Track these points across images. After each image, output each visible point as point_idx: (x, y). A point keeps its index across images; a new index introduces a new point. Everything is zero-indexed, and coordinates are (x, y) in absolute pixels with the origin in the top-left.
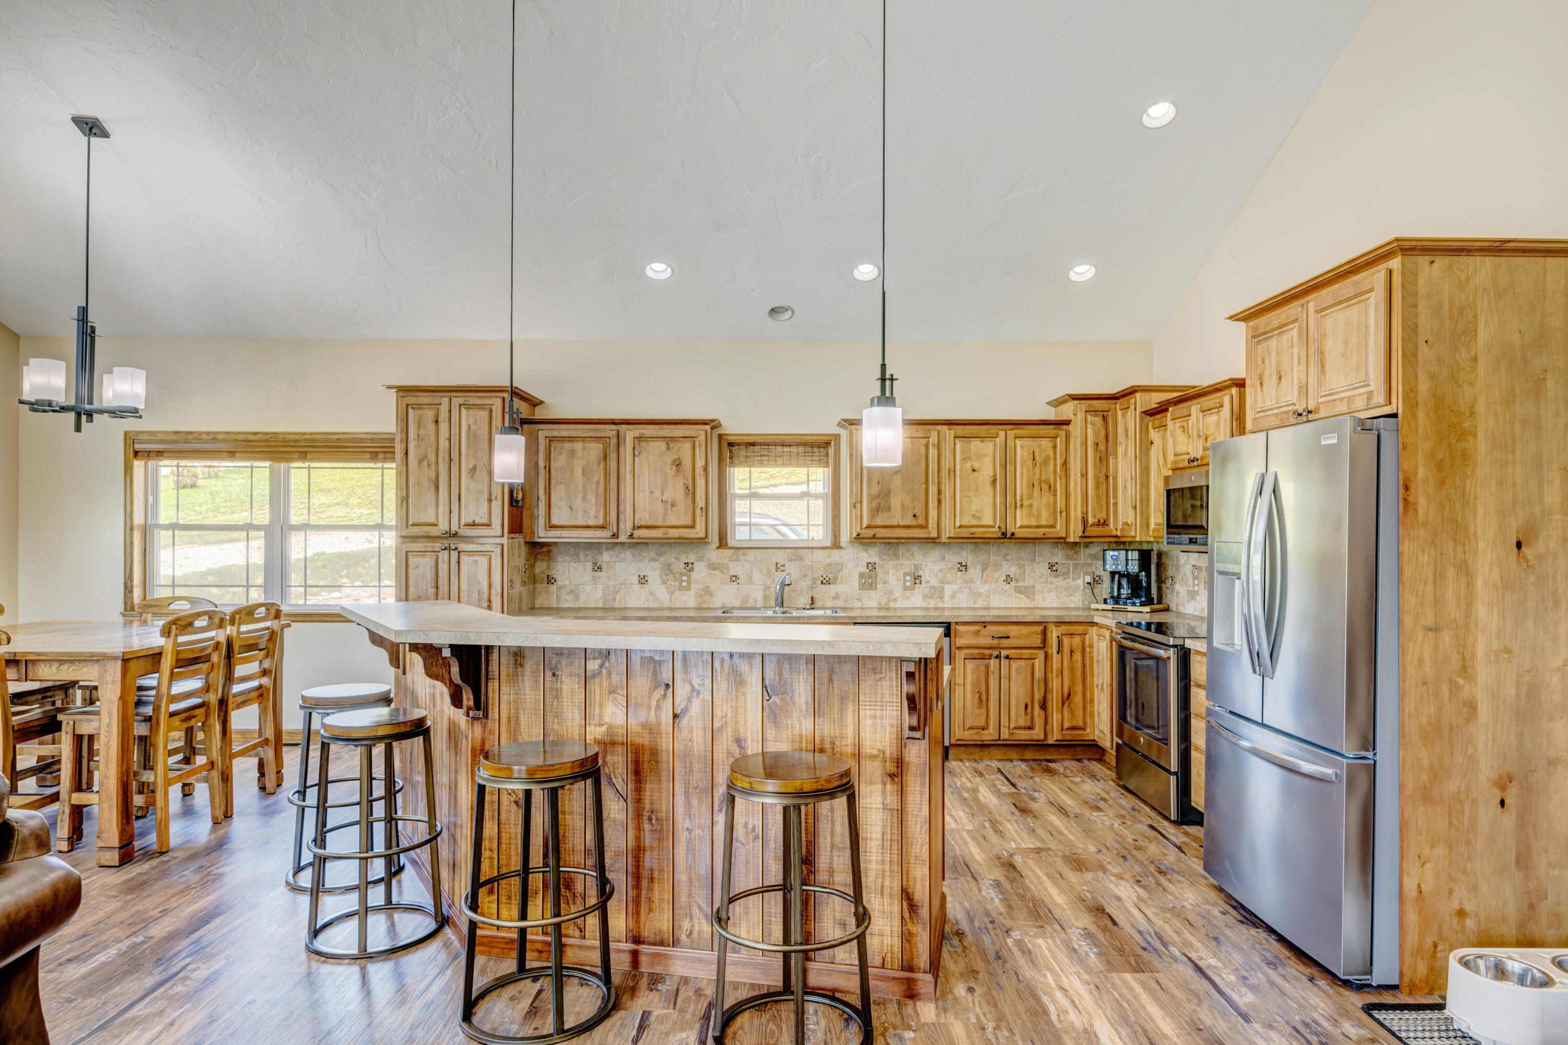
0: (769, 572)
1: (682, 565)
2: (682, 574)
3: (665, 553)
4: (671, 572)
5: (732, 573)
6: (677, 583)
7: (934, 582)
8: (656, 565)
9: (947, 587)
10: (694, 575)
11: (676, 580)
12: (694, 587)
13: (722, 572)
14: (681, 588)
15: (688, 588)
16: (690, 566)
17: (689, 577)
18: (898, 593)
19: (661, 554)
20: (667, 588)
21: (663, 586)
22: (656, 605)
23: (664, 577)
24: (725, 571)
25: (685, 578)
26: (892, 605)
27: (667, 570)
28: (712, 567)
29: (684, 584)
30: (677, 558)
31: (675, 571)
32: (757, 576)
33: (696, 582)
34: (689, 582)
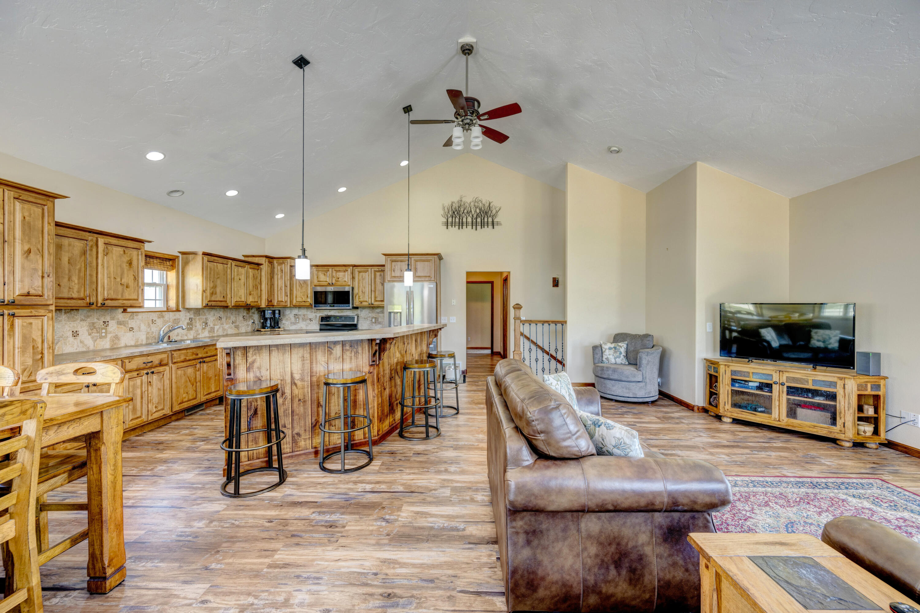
0: (149, 325)
1: (102, 323)
2: (102, 329)
3: (91, 316)
4: (95, 327)
5: (130, 326)
6: (98, 334)
7: (212, 325)
8: (84, 323)
9: (215, 327)
10: (109, 329)
11: (98, 333)
12: (109, 336)
13: (125, 326)
14: (101, 337)
15: (105, 337)
16: (107, 323)
17: (106, 330)
18: (200, 331)
19: (88, 317)
20: (92, 338)
21: (89, 337)
22: (84, 350)
23: (90, 331)
24: (127, 325)
25: (104, 331)
26: (198, 337)
27: (92, 326)
28: (120, 323)
29: (103, 334)
30: (98, 319)
31: (97, 327)
32: (143, 327)
33: (110, 333)
34: (106, 333)
